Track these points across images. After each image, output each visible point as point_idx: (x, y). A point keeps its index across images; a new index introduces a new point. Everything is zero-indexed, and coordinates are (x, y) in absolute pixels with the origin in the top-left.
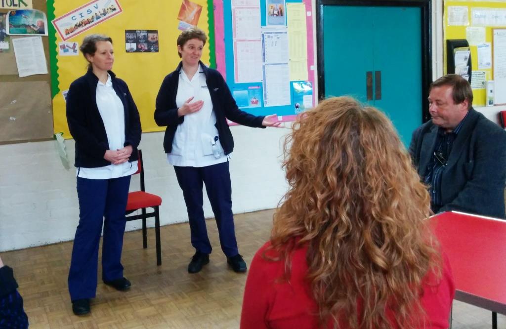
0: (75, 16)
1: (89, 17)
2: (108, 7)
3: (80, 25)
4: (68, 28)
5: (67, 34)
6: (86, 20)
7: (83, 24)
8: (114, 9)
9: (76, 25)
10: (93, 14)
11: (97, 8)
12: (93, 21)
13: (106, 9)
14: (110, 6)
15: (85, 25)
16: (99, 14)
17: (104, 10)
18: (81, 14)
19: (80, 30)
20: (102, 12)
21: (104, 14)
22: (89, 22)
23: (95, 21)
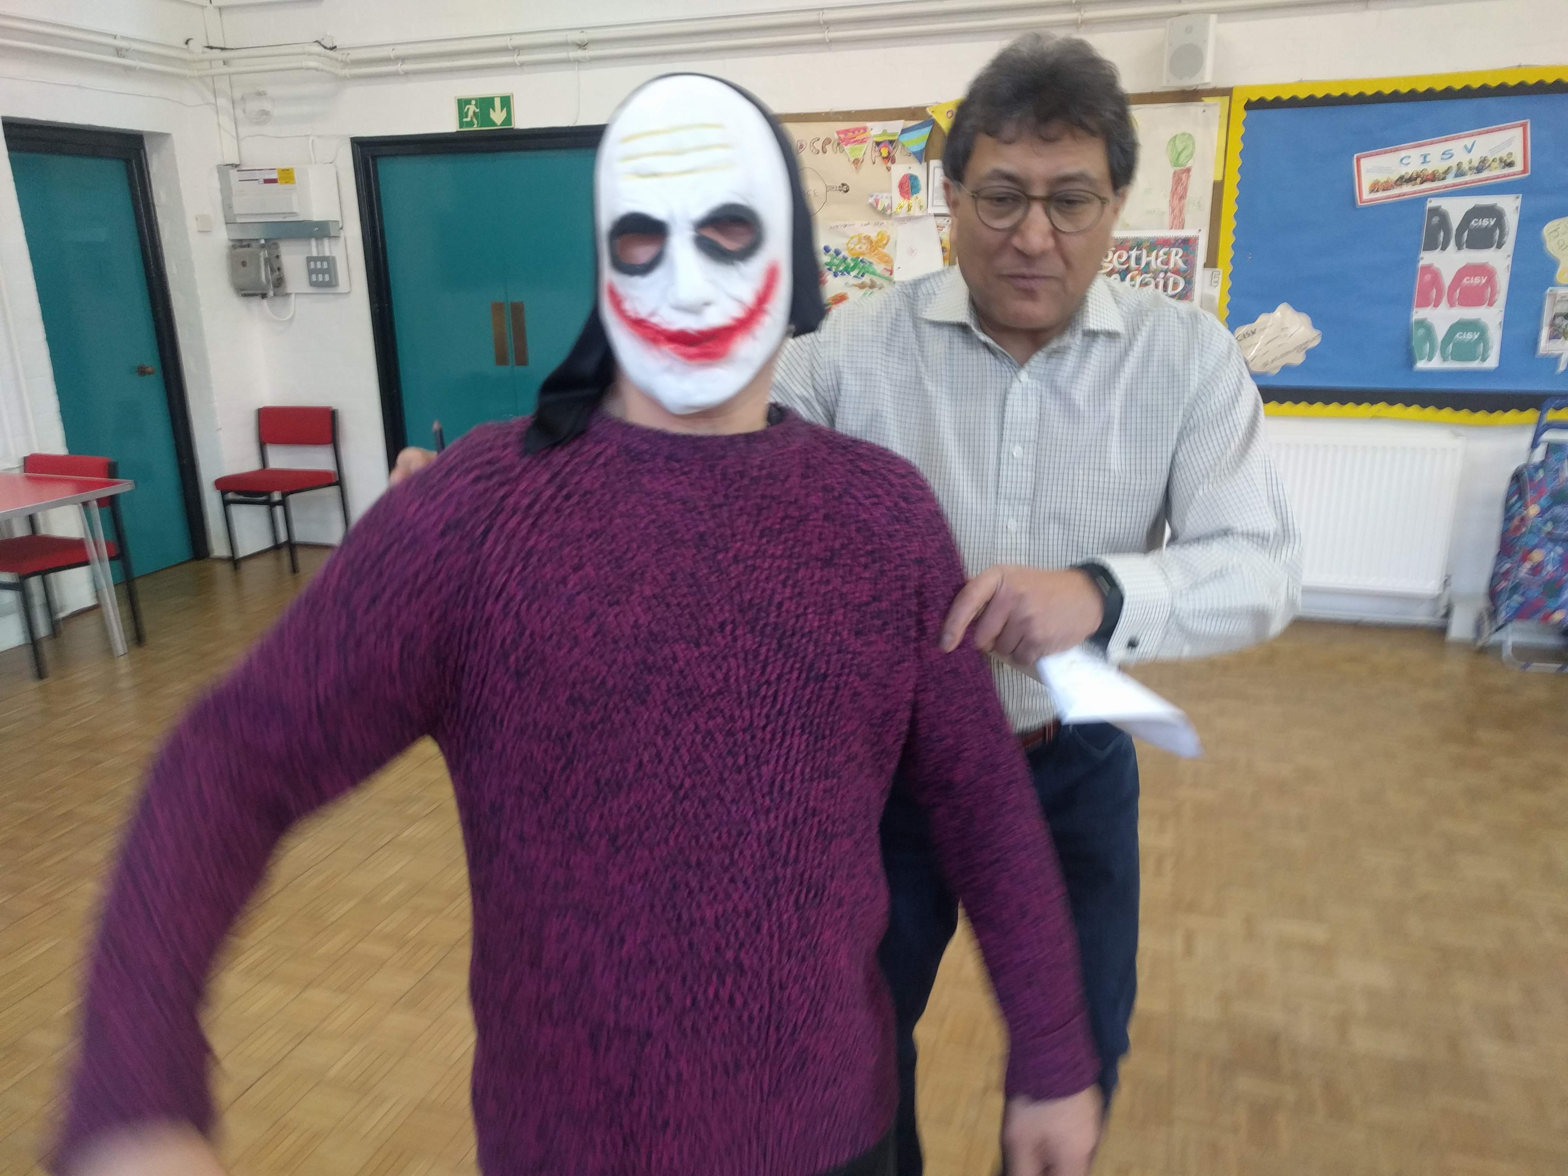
0: (1409, 157)
1: (1441, 167)
2: (1498, 156)
3: (1410, 180)
4: (1382, 178)
5: (1371, 190)
6: (1430, 172)
7: (1419, 180)
8: (1510, 165)
9: (1401, 178)
10: (1453, 163)
12: (1444, 179)
13: (1490, 159)
14: (1503, 154)
15: (1422, 183)
16: (1466, 166)
17: (1483, 161)
18: (1426, 156)
19: (1407, 189)
20: (1476, 164)
21: (1479, 170)
22: (1433, 178)
23: (1450, 180)
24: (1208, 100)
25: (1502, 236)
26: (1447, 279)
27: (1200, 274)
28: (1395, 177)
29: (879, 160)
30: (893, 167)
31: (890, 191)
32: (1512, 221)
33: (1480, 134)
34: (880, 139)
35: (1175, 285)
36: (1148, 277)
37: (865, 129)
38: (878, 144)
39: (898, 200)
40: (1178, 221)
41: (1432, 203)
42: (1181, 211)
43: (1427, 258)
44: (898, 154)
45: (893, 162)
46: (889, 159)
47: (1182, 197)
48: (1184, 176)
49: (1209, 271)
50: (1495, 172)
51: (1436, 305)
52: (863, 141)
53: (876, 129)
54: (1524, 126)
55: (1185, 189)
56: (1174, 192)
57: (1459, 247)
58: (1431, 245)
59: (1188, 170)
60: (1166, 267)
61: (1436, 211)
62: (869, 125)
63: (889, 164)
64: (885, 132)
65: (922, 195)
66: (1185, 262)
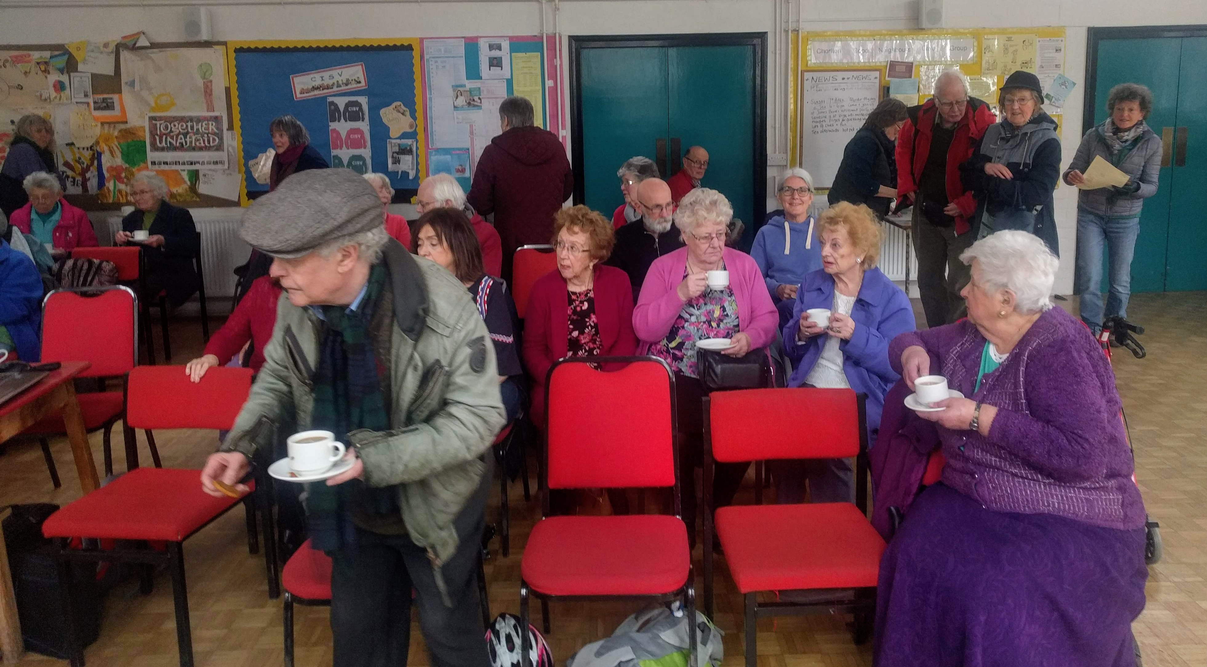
0: (315, 78)
1: (330, 82)
2: (353, 79)
3: (318, 88)
4: (305, 88)
5: (301, 93)
6: (325, 84)
7: (321, 88)
8: (360, 82)
9: (313, 87)
10: (335, 81)
11: (341, 76)
12: (332, 88)
13: (350, 79)
14: (355, 77)
15: (323, 90)
16: (340, 82)
17: (348, 80)
18: (322, 77)
19: (316, 92)
20: (345, 81)
21: (347, 85)
22: (328, 87)
23: (335, 89)
24: (216, 47)
25: (363, 114)
26: (343, 135)
27: (226, 134)
28: (311, 87)
29: (40, 72)
30: (48, 76)
31: (48, 89)
32: (365, 108)
33: (344, 68)
34: (39, 61)
35: (214, 140)
36: (199, 137)
37: (29, 56)
38: (38, 63)
39: (53, 94)
40: (211, 108)
41: (330, 99)
42: (211, 103)
43: (333, 125)
44: (51, 69)
45: (49, 73)
46: (46, 71)
47: (211, 95)
48: (209, 84)
49: (230, 132)
50: (353, 86)
51: (341, 149)
52: (29, 62)
53: (36, 55)
54: (362, 66)
55: (211, 90)
56: (206, 92)
57: (346, 121)
58: (333, 120)
59: (211, 81)
60: (207, 131)
61: (332, 103)
62: (31, 53)
63: (46, 74)
64: (41, 57)
65: (68, 91)
66: (217, 129)
